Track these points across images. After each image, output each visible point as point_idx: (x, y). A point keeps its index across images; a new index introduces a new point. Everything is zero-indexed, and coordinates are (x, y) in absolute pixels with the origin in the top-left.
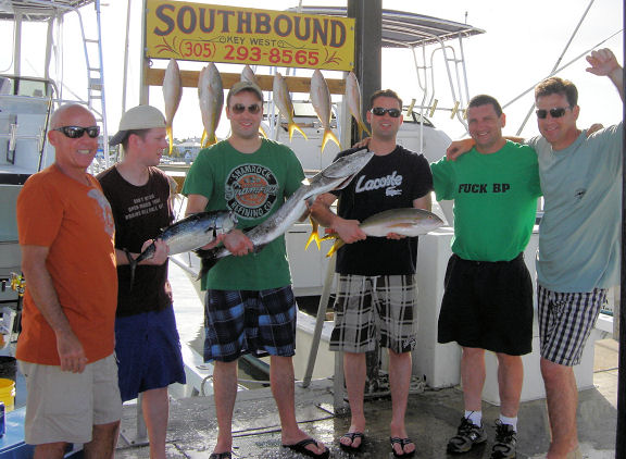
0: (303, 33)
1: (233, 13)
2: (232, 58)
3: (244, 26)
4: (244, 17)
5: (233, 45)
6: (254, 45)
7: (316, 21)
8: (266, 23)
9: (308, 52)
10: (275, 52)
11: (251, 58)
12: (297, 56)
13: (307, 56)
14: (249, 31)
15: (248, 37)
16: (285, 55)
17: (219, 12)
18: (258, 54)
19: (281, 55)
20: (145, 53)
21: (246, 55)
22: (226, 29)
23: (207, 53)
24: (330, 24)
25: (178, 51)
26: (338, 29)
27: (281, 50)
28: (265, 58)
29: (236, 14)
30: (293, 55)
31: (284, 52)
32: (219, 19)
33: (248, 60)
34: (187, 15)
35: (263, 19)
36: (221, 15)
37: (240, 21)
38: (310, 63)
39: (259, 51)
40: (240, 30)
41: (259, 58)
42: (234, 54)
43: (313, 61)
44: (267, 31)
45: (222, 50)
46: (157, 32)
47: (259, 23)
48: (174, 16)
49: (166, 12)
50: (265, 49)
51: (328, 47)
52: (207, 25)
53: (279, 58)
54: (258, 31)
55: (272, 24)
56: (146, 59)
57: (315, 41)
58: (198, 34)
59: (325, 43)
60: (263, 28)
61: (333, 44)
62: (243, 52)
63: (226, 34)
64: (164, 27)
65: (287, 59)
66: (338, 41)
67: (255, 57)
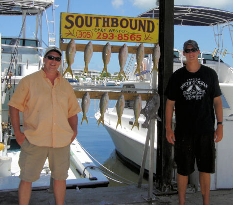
0: (134, 26)
1: (100, 18)
2: (101, 38)
3: (106, 24)
4: (106, 20)
5: (101, 32)
6: (110, 32)
7: (140, 21)
8: (116, 22)
9: (136, 35)
10: (120, 35)
11: (109, 38)
12: (131, 37)
13: (136, 37)
14: (108, 26)
15: (107, 29)
16: (125, 36)
17: (94, 18)
18: (112, 36)
19: (123, 37)
20: (60, 36)
21: (107, 37)
22: (97, 25)
23: (89, 36)
24: (147, 22)
25: (75, 35)
26: (151, 24)
27: (123, 34)
28: (116, 38)
29: (102, 19)
30: (129, 37)
31: (125, 35)
32: (94, 21)
33: (107, 39)
34: (80, 20)
35: (115, 20)
36: (95, 19)
37: (104, 22)
38: (137, 40)
39: (113, 35)
40: (104, 26)
41: (113, 38)
42: (101, 36)
43: (138, 39)
44: (117, 26)
45: (96, 35)
46: (66, 27)
47: (113, 22)
48: (73, 20)
49: (70, 18)
50: (116, 34)
51: (146, 32)
52: (89, 24)
53: (122, 38)
54: (112, 26)
55: (119, 22)
56: (61, 39)
57: (139, 30)
58: (84, 27)
59: (144, 31)
60: (115, 25)
61: (148, 31)
62: (105, 35)
63: (97, 28)
64: (69, 25)
65: (126, 38)
66: (151, 30)
67: (111, 38)
